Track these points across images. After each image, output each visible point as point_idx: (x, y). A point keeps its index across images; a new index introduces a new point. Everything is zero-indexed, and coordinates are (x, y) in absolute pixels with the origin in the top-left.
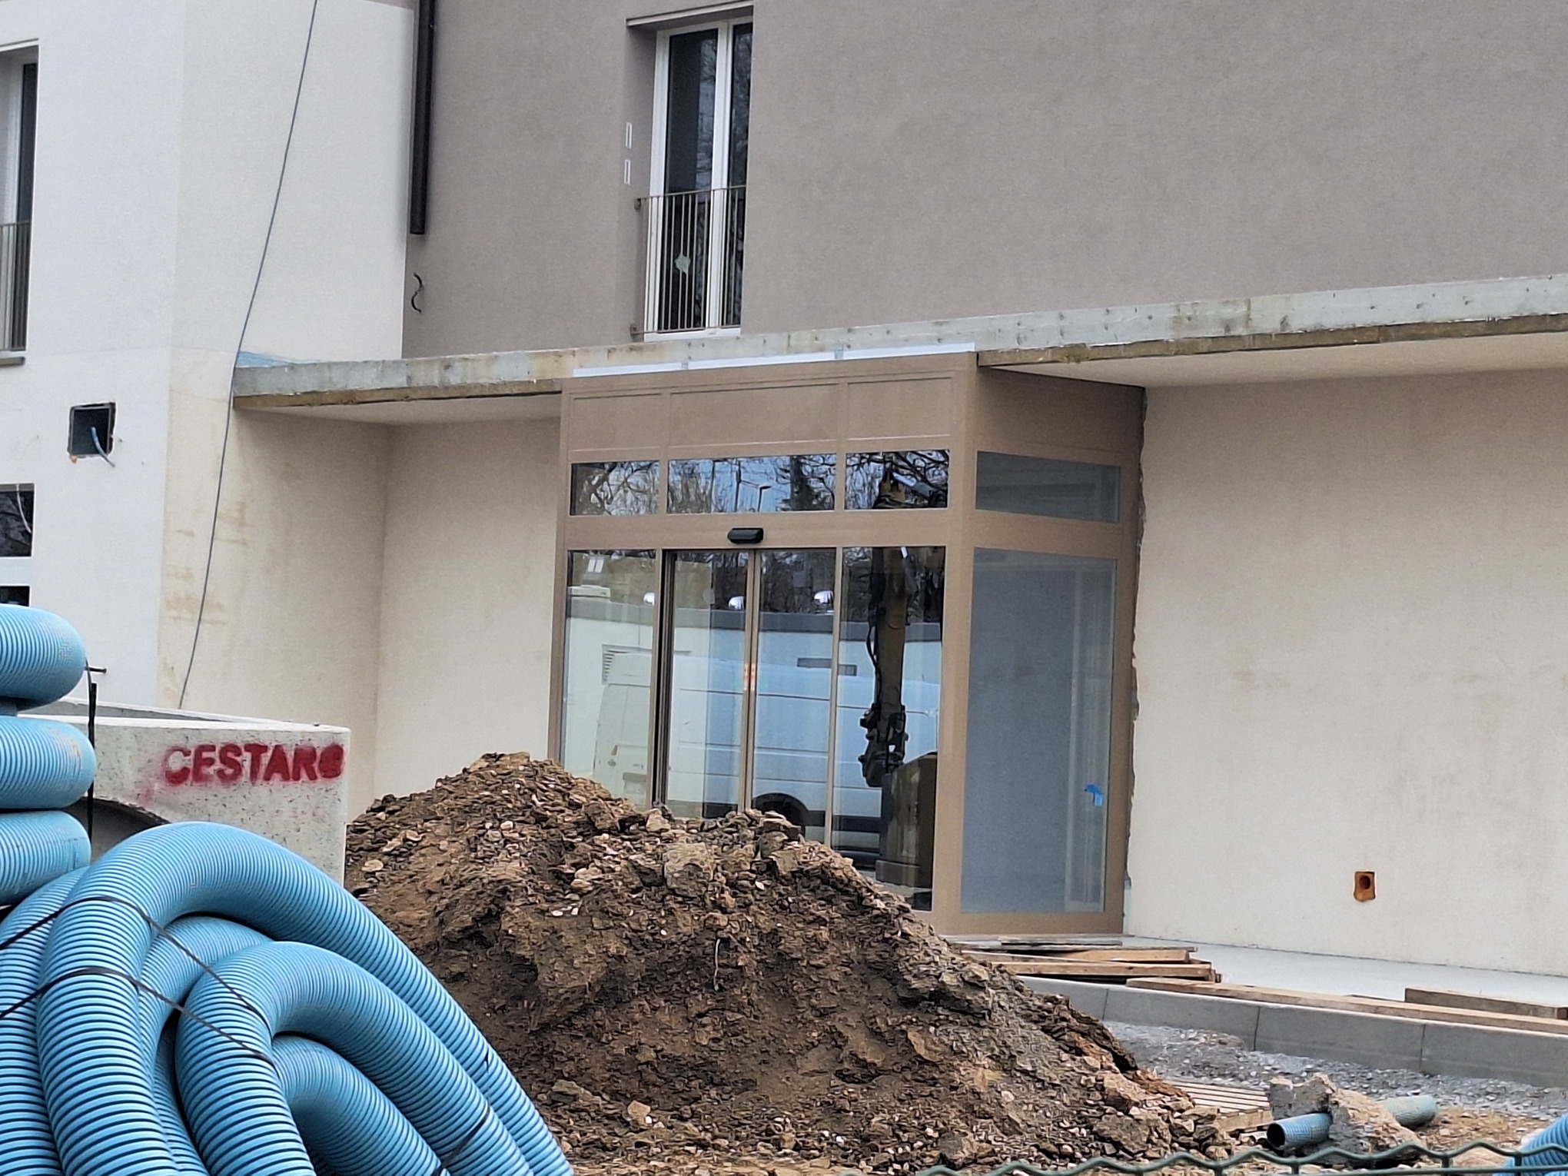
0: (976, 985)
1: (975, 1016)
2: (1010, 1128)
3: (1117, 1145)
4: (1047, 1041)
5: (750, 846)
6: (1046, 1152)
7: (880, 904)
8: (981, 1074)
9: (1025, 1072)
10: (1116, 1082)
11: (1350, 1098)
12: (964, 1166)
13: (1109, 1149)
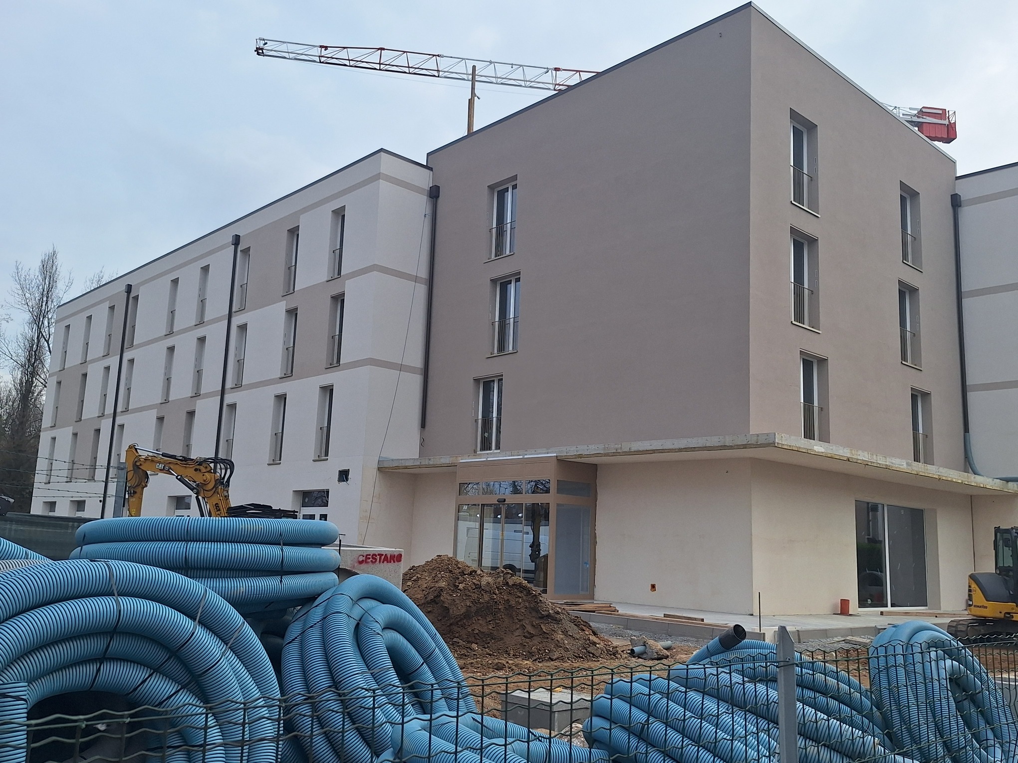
0: (558, 613)
1: (558, 621)
2: (567, 650)
3: (593, 654)
4: (575, 627)
5: (502, 578)
6: (575, 656)
7: (534, 593)
8: (560, 636)
9: (570, 636)
10: (592, 638)
11: (651, 642)
12: (555, 660)
13: (591, 655)
